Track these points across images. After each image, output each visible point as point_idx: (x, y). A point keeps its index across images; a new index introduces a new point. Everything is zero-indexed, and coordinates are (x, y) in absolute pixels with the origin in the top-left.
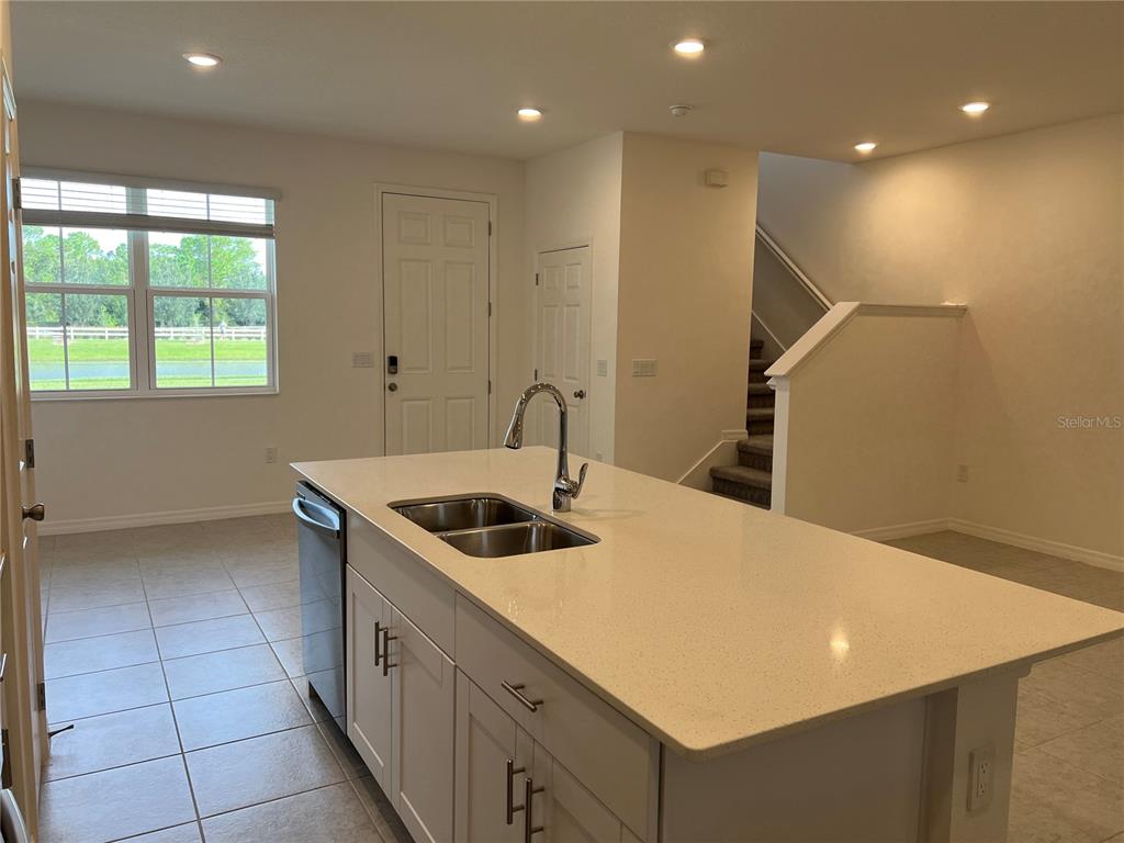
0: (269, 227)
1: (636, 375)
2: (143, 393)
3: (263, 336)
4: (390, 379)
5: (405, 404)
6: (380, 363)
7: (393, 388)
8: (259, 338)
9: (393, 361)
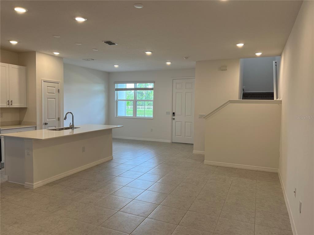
0: (153, 88)
1: (200, 118)
2: (135, 117)
3: (152, 108)
4: (173, 117)
5: (177, 122)
6: (171, 114)
7: (174, 119)
8: (151, 108)
9: (174, 113)
